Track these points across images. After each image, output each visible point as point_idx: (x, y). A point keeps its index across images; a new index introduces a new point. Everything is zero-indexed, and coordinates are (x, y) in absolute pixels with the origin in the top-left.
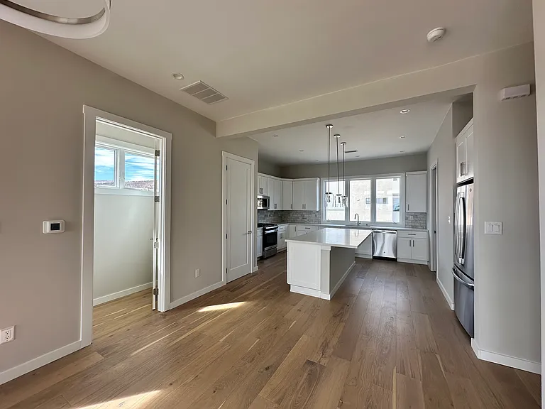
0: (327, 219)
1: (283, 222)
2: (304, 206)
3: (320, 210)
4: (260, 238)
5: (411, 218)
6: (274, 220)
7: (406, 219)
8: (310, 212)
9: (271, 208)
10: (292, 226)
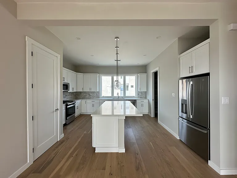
0: (103, 96)
1: (77, 98)
2: (90, 89)
3: (99, 91)
4: (64, 111)
5: (140, 94)
6: (71, 98)
7: (138, 94)
8: (94, 92)
9: (71, 90)
10: (84, 101)
